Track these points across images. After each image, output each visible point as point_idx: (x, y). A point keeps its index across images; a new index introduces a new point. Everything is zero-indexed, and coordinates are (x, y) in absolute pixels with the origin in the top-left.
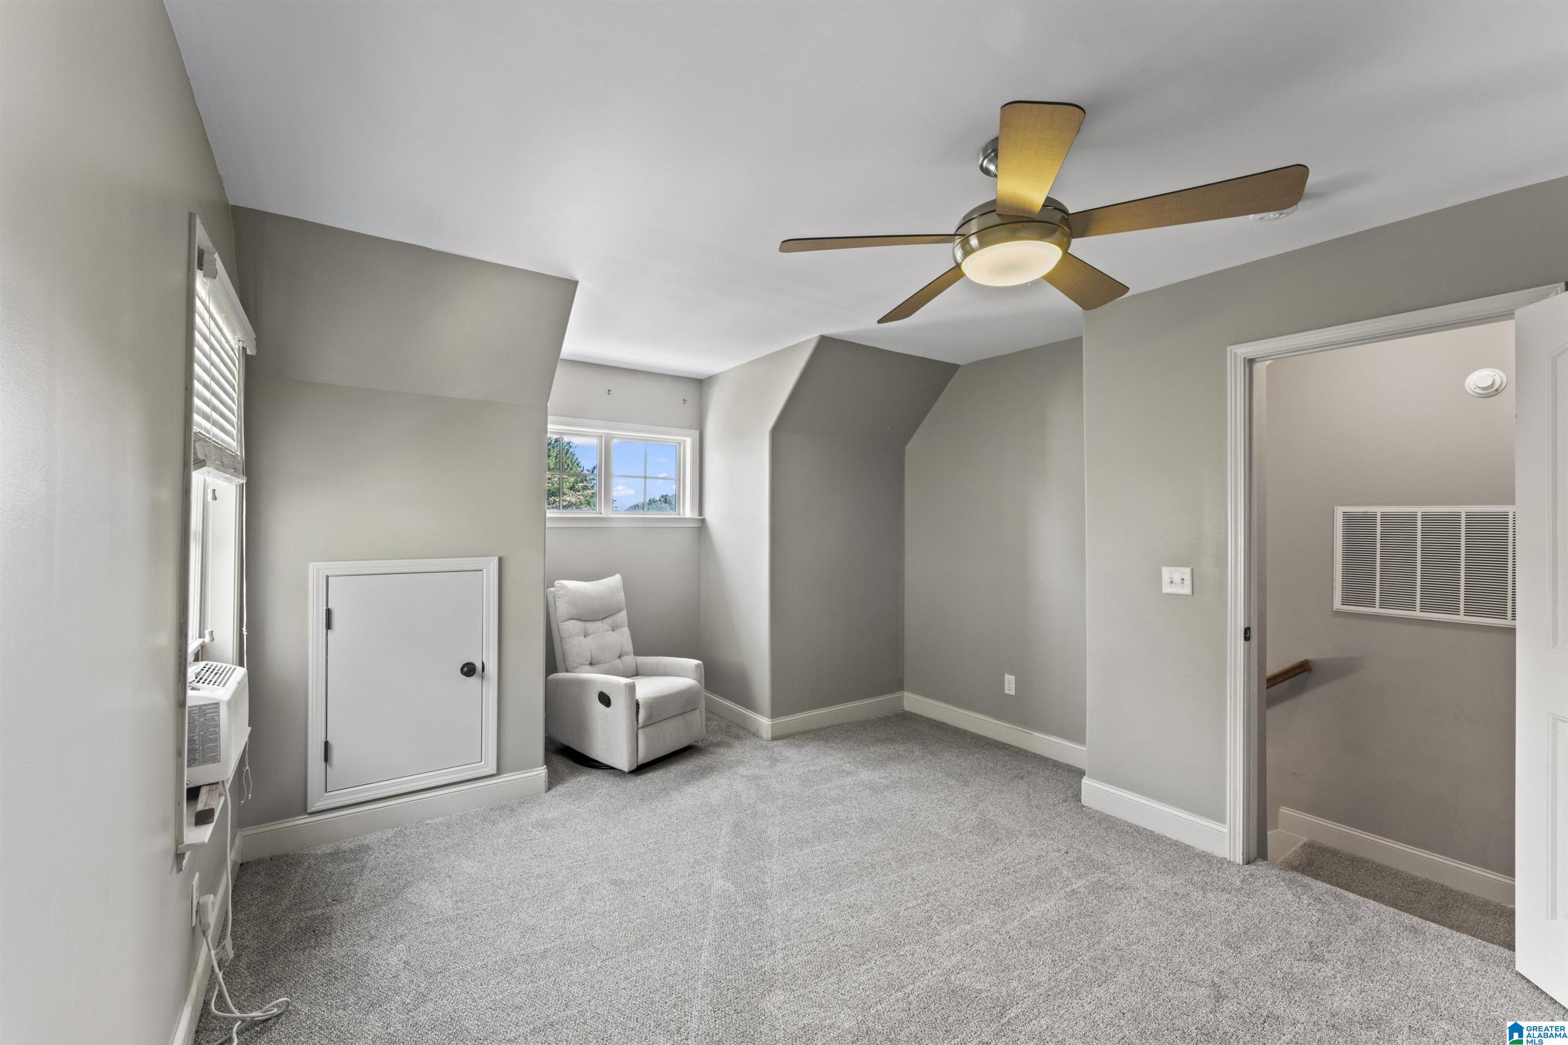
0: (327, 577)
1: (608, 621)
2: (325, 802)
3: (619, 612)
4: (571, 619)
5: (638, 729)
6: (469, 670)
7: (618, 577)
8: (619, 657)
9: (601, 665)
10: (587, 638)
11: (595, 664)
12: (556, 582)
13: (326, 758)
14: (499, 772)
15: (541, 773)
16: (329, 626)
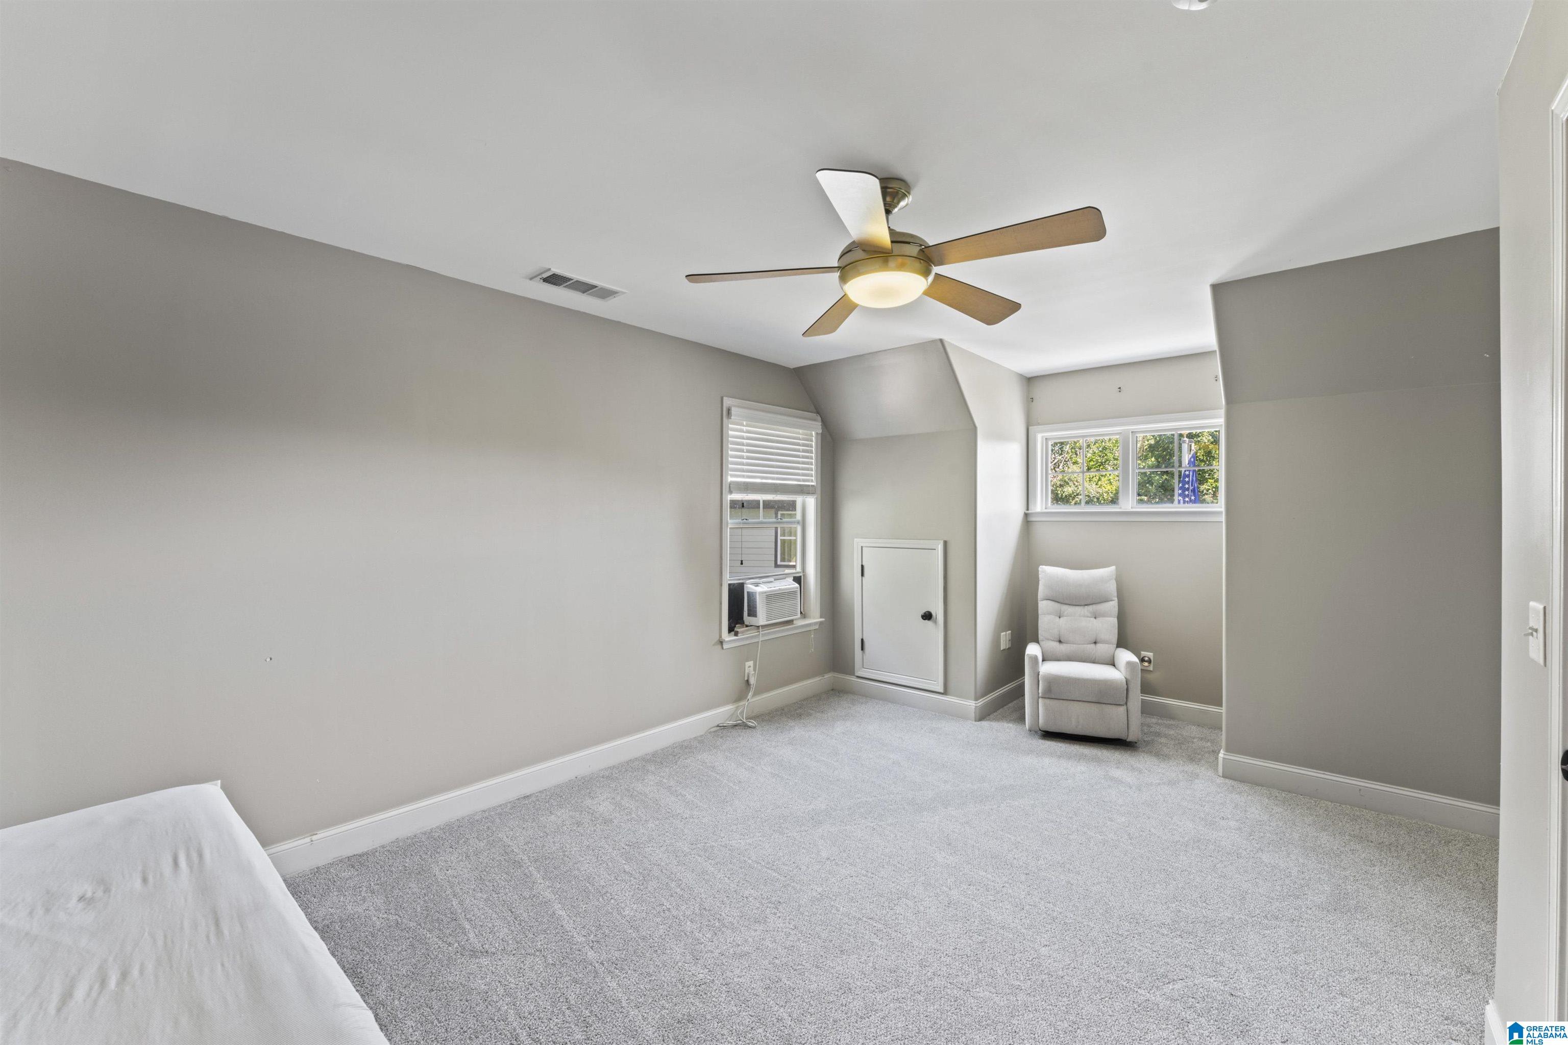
0: (862, 547)
1: (1090, 608)
2: (862, 673)
3: (1105, 602)
4: (1047, 600)
5: (1039, 698)
6: (928, 616)
7: (1113, 568)
8: (1095, 643)
9: (1069, 645)
10: (1061, 618)
11: (1064, 643)
12: (1041, 566)
13: (862, 649)
14: (945, 693)
15: (973, 705)
16: (862, 575)
